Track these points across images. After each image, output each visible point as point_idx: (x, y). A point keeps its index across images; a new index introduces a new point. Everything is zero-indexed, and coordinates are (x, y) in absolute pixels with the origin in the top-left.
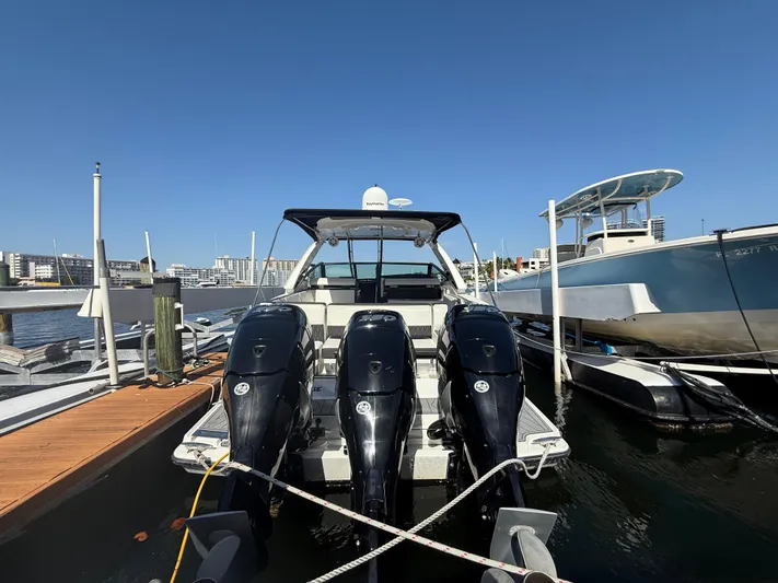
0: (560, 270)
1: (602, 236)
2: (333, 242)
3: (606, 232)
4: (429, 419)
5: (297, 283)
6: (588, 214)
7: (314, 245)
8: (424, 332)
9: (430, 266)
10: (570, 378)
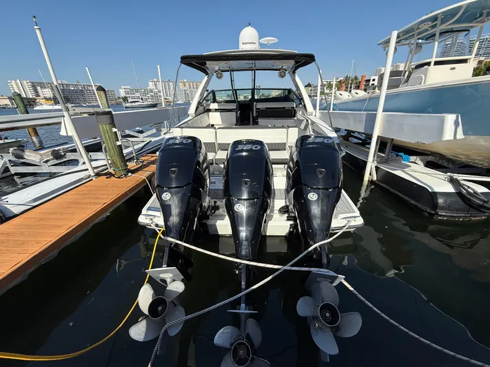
0: (387, 97)
1: (429, 64)
2: (219, 75)
3: (433, 60)
4: (279, 203)
5: (197, 108)
6: (420, 41)
7: (206, 78)
8: (280, 147)
9: (290, 91)
10: (375, 178)
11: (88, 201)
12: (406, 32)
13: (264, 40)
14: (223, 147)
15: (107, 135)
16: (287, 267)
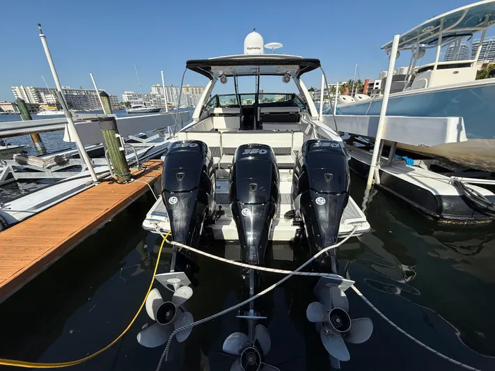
1: (432, 68)
2: (224, 80)
3: (436, 64)
4: (285, 208)
5: (201, 112)
6: (423, 45)
7: (210, 83)
8: (285, 152)
9: (293, 96)
10: (378, 182)
11: (90, 206)
12: (409, 36)
13: (268, 46)
14: (229, 151)
15: (109, 141)
16: (296, 272)
